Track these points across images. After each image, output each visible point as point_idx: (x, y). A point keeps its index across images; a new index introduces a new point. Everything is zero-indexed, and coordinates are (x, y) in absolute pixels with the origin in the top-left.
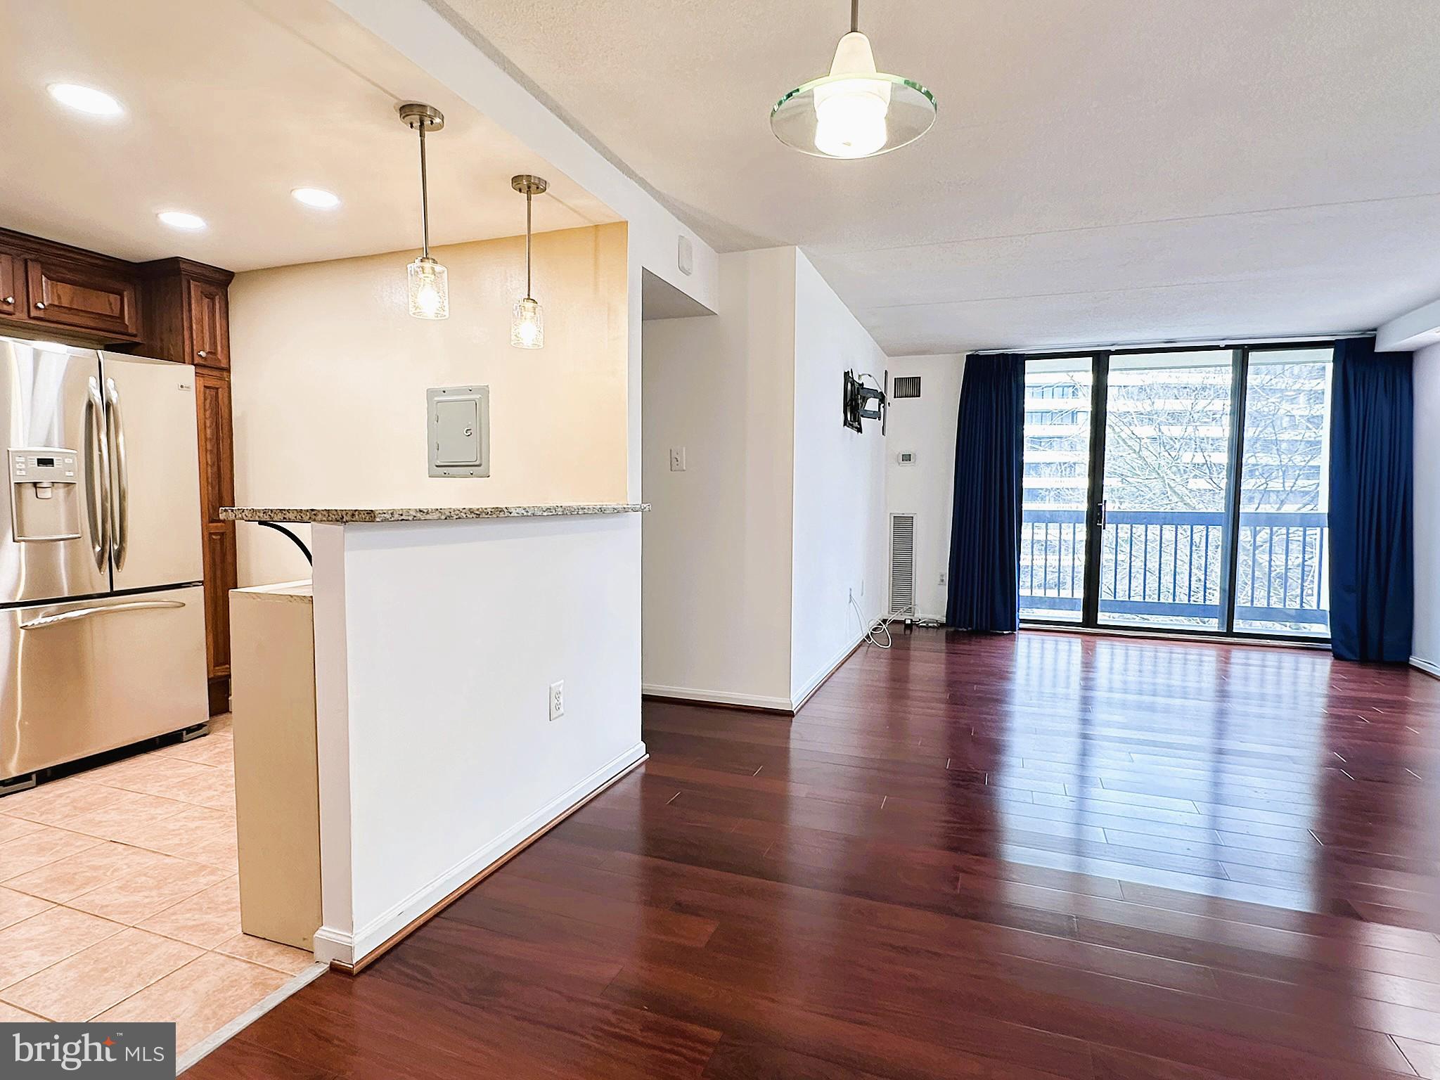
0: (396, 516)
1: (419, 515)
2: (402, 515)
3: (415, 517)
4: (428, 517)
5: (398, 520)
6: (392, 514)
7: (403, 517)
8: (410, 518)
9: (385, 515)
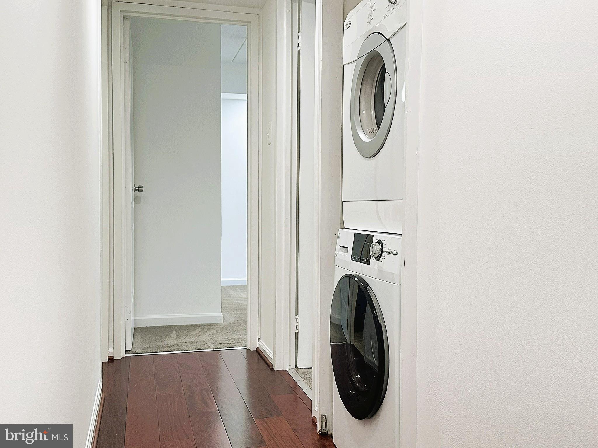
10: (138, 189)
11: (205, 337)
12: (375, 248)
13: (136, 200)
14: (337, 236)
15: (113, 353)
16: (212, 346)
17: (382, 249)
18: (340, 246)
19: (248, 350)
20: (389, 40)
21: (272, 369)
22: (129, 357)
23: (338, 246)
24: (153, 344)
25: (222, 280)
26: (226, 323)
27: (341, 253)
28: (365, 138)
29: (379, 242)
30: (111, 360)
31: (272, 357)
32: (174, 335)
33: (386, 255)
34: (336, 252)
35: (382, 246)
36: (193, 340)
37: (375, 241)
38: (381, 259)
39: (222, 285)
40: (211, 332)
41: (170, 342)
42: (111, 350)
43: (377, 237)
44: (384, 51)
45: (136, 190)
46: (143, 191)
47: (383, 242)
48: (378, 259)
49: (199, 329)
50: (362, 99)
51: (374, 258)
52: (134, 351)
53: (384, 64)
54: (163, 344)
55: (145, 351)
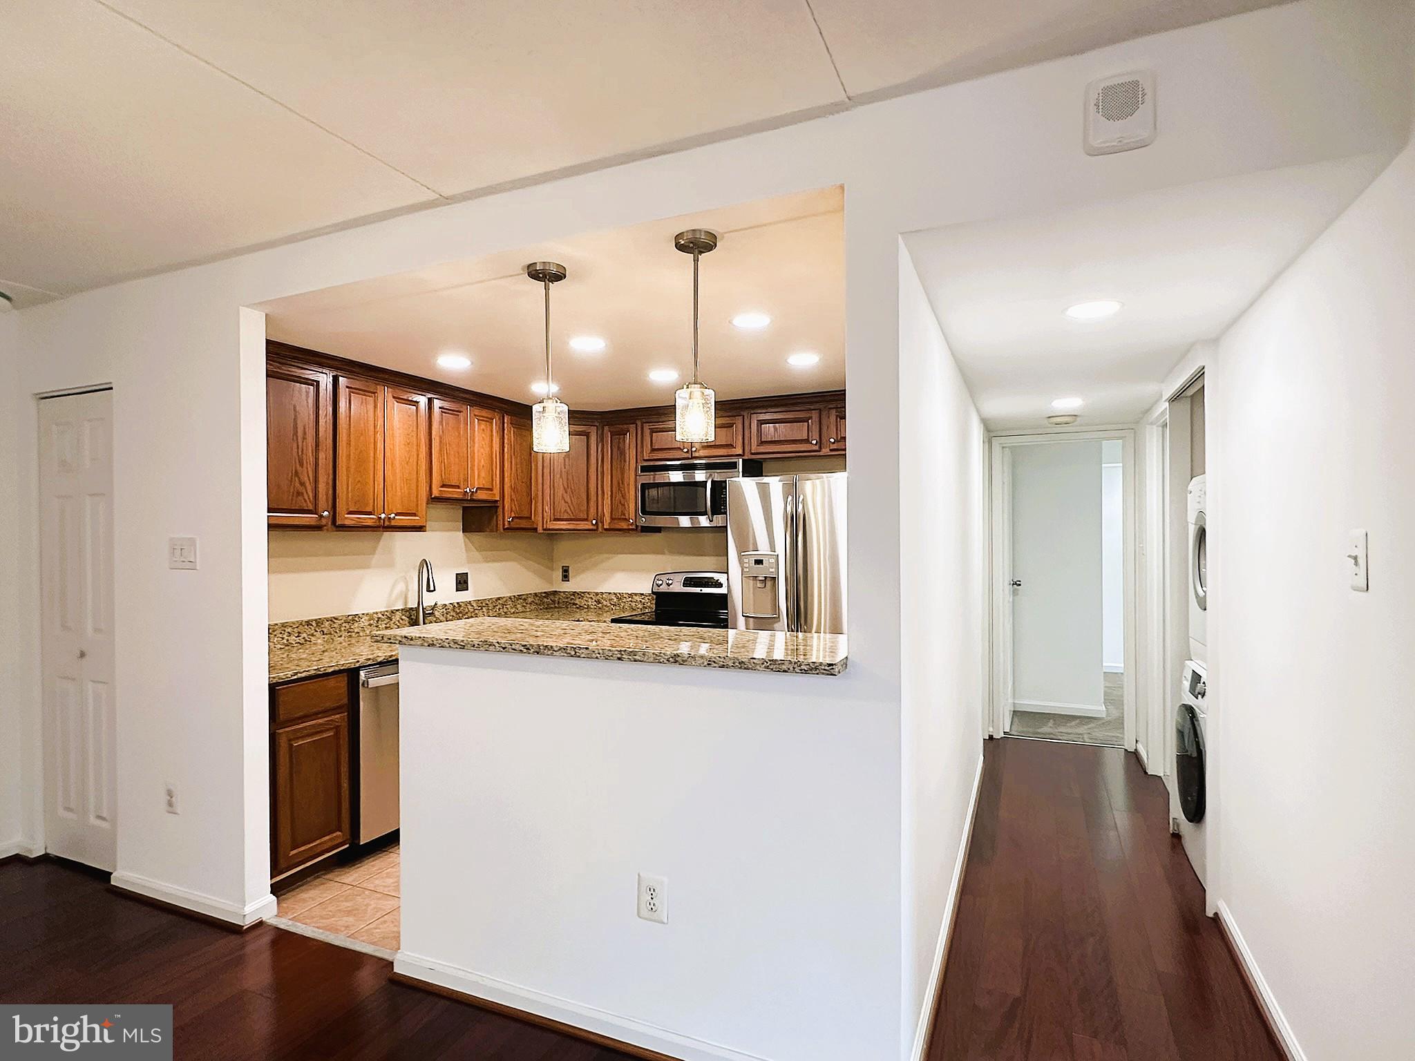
1: (404, 640)
2: (390, 639)
4: (412, 642)
6: (382, 637)
10: (1016, 584)
11: (1081, 730)
13: (1015, 593)
15: (992, 732)
16: (1087, 740)
19: (1126, 750)
21: (1146, 773)
22: (1007, 737)
24: (1031, 730)
25: (1104, 664)
26: (1109, 718)
30: (991, 737)
31: (1146, 761)
32: (1051, 723)
36: (1069, 731)
39: (1105, 671)
40: (1090, 726)
41: (1045, 729)
42: (991, 729)
45: (1013, 584)
46: (1020, 585)
49: (1078, 721)
52: (1010, 733)
54: (1039, 731)
55: (1023, 735)
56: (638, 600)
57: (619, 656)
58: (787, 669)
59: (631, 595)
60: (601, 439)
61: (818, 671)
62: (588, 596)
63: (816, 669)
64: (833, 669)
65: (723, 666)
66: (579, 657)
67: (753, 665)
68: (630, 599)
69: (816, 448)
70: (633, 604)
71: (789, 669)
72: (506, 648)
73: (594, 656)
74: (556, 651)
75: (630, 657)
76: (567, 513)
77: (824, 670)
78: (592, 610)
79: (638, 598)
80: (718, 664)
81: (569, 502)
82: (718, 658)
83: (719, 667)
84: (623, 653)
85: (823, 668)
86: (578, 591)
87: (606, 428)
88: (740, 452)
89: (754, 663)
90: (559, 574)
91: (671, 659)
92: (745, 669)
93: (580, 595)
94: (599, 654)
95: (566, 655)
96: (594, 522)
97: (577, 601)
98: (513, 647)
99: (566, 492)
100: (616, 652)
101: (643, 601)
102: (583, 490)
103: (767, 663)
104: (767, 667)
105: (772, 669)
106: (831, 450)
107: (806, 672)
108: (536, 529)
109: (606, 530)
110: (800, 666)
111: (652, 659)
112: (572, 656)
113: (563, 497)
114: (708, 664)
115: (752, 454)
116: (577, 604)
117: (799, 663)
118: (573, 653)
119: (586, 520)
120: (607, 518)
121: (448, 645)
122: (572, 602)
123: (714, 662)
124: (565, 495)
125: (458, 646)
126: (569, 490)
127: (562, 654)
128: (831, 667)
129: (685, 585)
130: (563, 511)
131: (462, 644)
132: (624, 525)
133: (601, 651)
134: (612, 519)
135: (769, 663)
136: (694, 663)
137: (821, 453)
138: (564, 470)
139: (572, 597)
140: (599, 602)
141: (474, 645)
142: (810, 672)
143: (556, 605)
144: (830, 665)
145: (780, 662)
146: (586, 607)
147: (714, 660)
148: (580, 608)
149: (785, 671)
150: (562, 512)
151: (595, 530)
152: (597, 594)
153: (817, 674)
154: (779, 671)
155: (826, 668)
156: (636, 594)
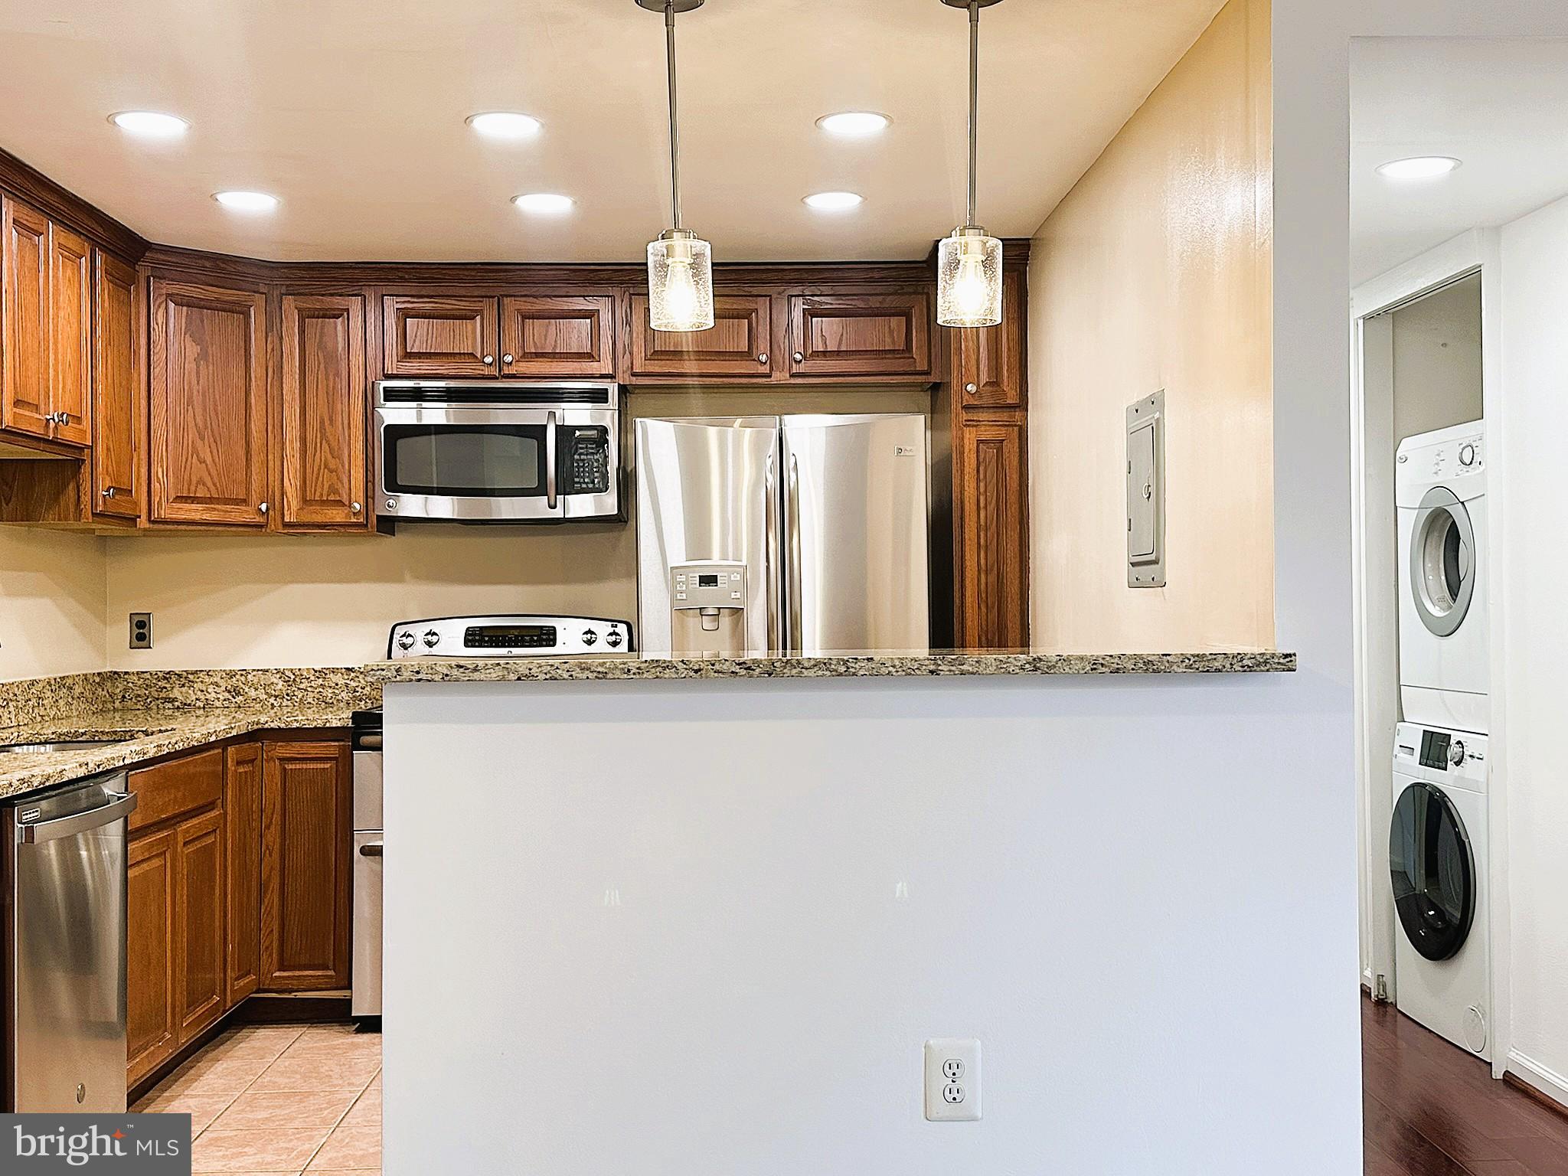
0: (406, 674)
1: (455, 672)
2: (418, 672)
3: (447, 675)
4: (476, 676)
5: (411, 680)
7: (420, 676)
8: (437, 678)
9: (384, 673)
12: (1453, 750)
14: (1395, 732)
17: (1463, 751)
18: (1401, 746)
20: (1462, 503)
23: (1397, 747)
27: (1403, 756)
28: (1436, 612)
29: (1459, 742)
33: (1469, 758)
34: (1395, 753)
35: (1463, 748)
37: (1453, 741)
38: (1462, 764)
43: (1455, 737)
44: (1456, 512)
47: (1464, 744)
48: (1458, 763)
50: (1427, 559)
51: (1452, 762)
53: (1454, 522)
56: (341, 682)
57: (932, 667)
58: (1220, 667)
59: (321, 673)
60: (273, 325)
61: (1268, 666)
62: (207, 679)
63: (1266, 663)
64: (1291, 661)
65: (1117, 671)
66: (854, 674)
67: (1167, 665)
68: (320, 681)
69: (766, 369)
70: (329, 693)
71: (1224, 667)
72: (700, 670)
73: (884, 670)
74: (807, 669)
75: (953, 668)
76: (204, 484)
77: (1279, 663)
78: (218, 711)
79: (338, 679)
80: (1109, 667)
81: (209, 460)
82: (1108, 658)
83: (1111, 672)
84: (940, 662)
85: (1277, 661)
86: (177, 670)
87: (289, 303)
88: (608, 369)
89: (1168, 661)
90: (124, 631)
91: (1027, 666)
92: (1154, 671)
93: (186, 678)
94: (894, 666)
95: (828, 673)
96: (264, 507)
97: (176, 693)
98: (717, 667)
99: (202, 439)
100: (927, 662)
101: (353, 684)
102: (238, 435)
103: (1190, 660)
104: (1190, 667)
105: (1198, 669)
106: (792, 376)
107: (1250, 669)
108: (133, 520)
109: (286, 525)
110: (1241, 661)
111: (992, 669)
112: (840, 675)
113: (195, 451)
114: (1092, 669)
115: (634, 375)
116: (175, 700)
117: (1239, 657)
118: (842, 669)
119: (245, 502)
120: (293, 501)
121: (566, 675)
122: (162, 695)
123: (1102, 665)
124: (199, 443)
125: (590, 675)
126: (207, 434)
127: (820, 673)
128: (1289, 659)
129: (468, 643)
130: (194, 480)
131: (600, 669)
132: (338, 515)
133: (897, 663)
134: (305, 501)
135: (1192, 659)
136: (1067, 669)
137: (773, 380)
138: (195, 388)
139: (162, 683)
140: (236, 692)
141: (629, 671)
142: (1258, 669)
143: (117, 704)
144: (1286, 656)
145: (1210, 657)
146: (199, 704)
147: (1101, 661)
148: (185, 708)
149: (1218, 670)
150: (194, 482)
151: (262, 526)
152: (231, 674)
153: (1268, 671)
154: (1208, 671)
155: (1282, 661)
156: (334, 671)
